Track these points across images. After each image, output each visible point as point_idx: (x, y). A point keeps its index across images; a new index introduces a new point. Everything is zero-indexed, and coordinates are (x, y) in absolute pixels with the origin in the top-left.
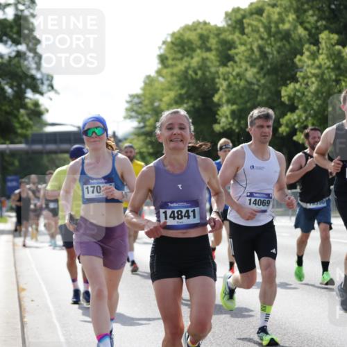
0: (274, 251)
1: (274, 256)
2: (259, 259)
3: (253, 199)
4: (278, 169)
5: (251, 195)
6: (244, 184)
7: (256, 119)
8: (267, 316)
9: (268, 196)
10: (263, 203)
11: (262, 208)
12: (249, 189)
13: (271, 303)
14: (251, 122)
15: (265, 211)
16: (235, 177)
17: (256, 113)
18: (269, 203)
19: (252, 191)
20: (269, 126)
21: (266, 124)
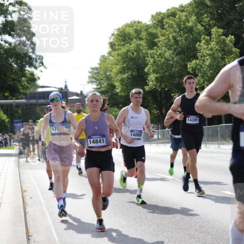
0: (144, 158)
1: (144, 161)
2: (137, 162)
3: (133, 133)
4: (145, 118)
5: (132, 131)
6: (128, 126)
7: (134, 94)
8: (141, 190)
9: (141, 131)
10: (138, 135)
11: (138, 137)
12: (131, 128)
13: (143, 184)
14: (132, 96)
15: (139, 139)
16: (124, 122)
17: (134, 91)
18: (141, 135)
19: (132, 129)
20: (140, 98)
21: (138, 97)
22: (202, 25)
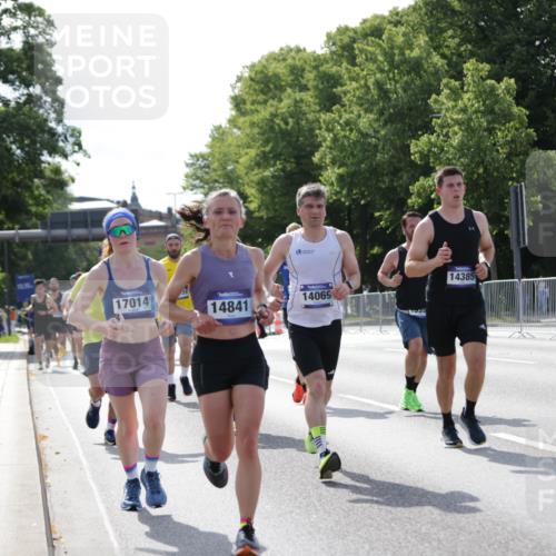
3: (308, 293)
5: (305, 288)
9: (327, 286)
10: (322, 296)
11: (322, 301)
12: (302, 281)
14: (300, 201)
15: (328, 305)
17: (304, 190)
19: (306, 283)
20: (319, 206)
21: (315, 203)
22: (443, 56)
